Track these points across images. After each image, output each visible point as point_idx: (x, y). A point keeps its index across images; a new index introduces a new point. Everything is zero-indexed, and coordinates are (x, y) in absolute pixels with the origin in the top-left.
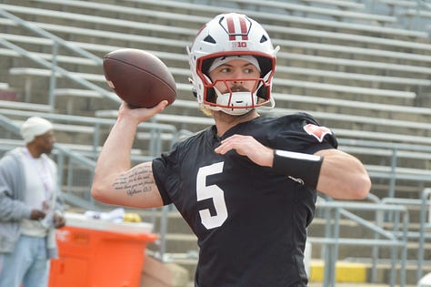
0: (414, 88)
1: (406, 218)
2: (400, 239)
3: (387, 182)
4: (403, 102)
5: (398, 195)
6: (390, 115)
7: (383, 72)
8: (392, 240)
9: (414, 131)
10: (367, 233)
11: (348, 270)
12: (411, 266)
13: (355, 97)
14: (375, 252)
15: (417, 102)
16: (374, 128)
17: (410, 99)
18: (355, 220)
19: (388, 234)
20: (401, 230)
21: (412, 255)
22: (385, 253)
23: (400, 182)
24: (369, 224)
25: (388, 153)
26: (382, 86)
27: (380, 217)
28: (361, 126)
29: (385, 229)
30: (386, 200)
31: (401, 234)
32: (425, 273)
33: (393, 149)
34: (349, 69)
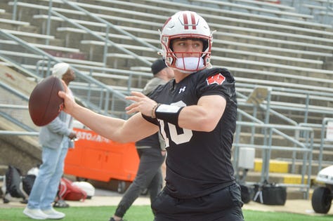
0: (323, 58)
1: (313, 135)
2: (309, 147)
3: (303, 113)
4: (315, 66)
5: (310, 121)
6: (307, 74)
7: (304, 48)
8: (304, 148)
9: (321, 84)
10: (290, 144)
11: (278, 165)
12: (314, 163)
13: (287, 63)
14: (294, 155)
15: (324, 67)
16: (298, 81)
17: (320, 65)
18: (283, 136)
19: (302, 144)
20: (309, 142)
21: (316, 157)
22: (299, 156)
23: (311, 114)
24: (291, 138)
25: (304, 96)
26: (304, 56)
27: (297, 134)
28: (289, 80)
29: (301, 141)
30: (301, 124)
31: (309, 145)
32: (323, 168)
33: (307, 94)
34: (284, 46)
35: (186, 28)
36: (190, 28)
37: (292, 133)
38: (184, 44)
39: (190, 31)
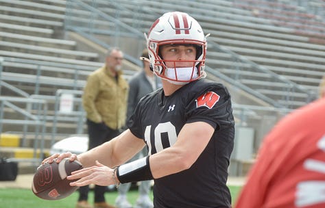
35: (178, 32)
36: (183, 32)
37: (23, 105)
38: (176, 50)
39: (183, 36)
